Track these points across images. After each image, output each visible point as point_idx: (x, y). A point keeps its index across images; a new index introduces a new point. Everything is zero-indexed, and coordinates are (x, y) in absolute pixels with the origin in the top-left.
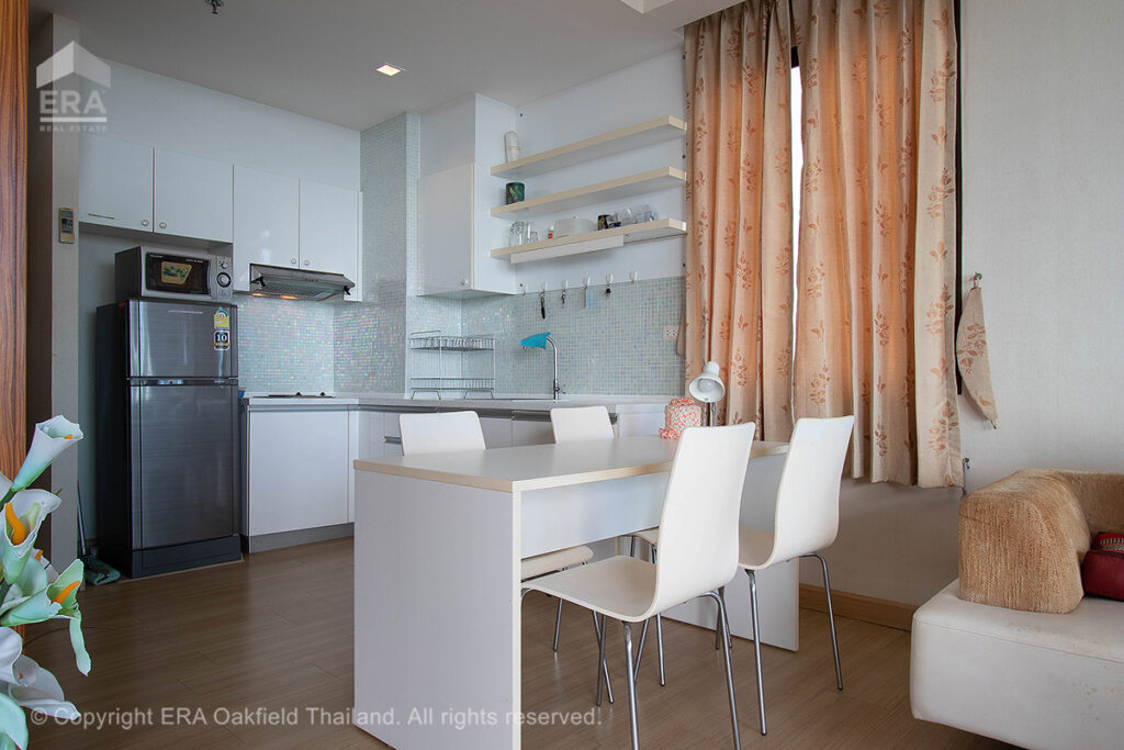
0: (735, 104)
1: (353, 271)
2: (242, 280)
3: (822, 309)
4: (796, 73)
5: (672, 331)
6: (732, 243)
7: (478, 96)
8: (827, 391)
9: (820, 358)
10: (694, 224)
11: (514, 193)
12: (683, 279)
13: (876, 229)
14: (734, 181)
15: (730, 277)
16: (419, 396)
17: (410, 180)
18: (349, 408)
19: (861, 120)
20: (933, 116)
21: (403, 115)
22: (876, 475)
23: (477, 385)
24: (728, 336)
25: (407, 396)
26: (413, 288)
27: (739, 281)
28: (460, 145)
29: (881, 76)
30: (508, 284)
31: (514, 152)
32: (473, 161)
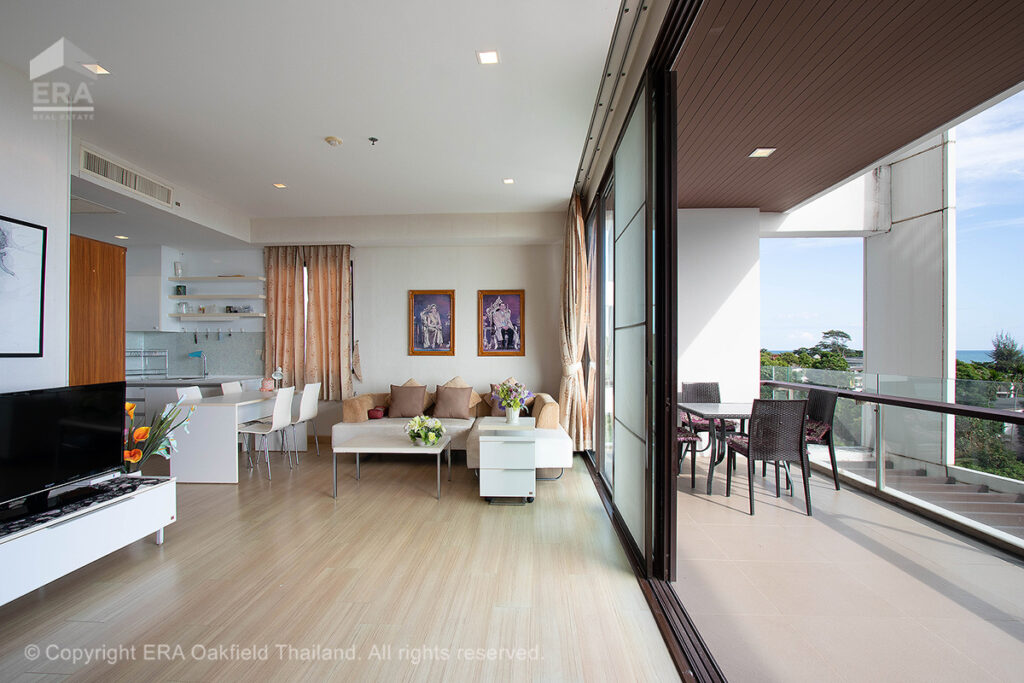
0: (284, 276)
3: (314, 348)
4: (305, 269)
5: (259, 352)
6: (284, 323)
7: (163, 247)
8: (316, 374)
9: (313, 363)
10: (268, 314)
11: (180, 291)
12: (264, 333)
13: (330, 325)
14: (284, 302)
15: (283, 334)
19: (326, 291)
20: (346, 295)
22: (331, 398)
24: (282, 355)
27: (286, 337)
29: (331, 280)
30: (177, 328)
31: (180, 271)
32: (160, 275)
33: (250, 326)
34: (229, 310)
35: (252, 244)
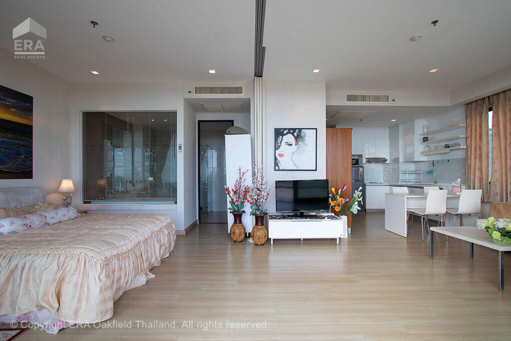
1: (388, 157)
2: (364, 161)
6: (476, 151)
7: (415, 120)
10: (467, 146)
11: (425, 139)
14: (476, 137)
15: (476, 158)
16: (402, 183)
17: (400, 138)
18: (387, 186)
21: (398, 124)
23: (418, 181)
25: (400, 183)
26: (400, 161)
27: (478, 160)
28: (411, 130)
30: (425, 159)
31: (425, 130)
32: (414, 134)
33: (458, 155)
34: (447, 146)
35: (450, 106)
